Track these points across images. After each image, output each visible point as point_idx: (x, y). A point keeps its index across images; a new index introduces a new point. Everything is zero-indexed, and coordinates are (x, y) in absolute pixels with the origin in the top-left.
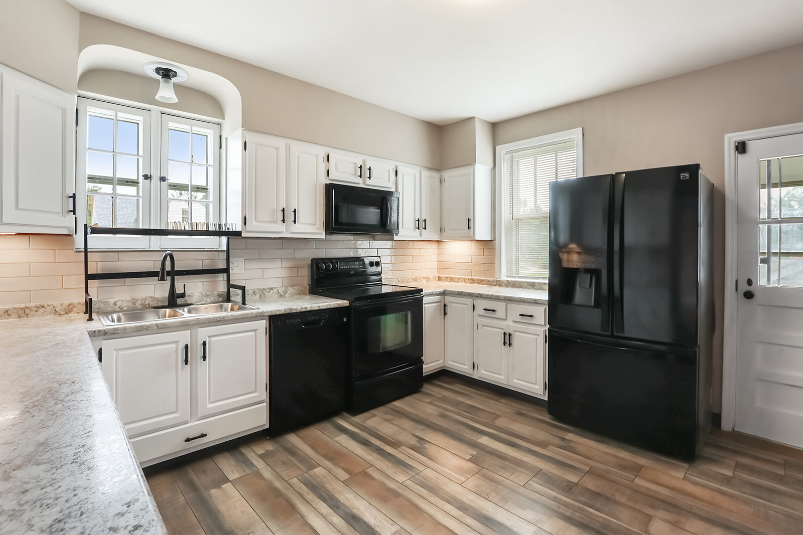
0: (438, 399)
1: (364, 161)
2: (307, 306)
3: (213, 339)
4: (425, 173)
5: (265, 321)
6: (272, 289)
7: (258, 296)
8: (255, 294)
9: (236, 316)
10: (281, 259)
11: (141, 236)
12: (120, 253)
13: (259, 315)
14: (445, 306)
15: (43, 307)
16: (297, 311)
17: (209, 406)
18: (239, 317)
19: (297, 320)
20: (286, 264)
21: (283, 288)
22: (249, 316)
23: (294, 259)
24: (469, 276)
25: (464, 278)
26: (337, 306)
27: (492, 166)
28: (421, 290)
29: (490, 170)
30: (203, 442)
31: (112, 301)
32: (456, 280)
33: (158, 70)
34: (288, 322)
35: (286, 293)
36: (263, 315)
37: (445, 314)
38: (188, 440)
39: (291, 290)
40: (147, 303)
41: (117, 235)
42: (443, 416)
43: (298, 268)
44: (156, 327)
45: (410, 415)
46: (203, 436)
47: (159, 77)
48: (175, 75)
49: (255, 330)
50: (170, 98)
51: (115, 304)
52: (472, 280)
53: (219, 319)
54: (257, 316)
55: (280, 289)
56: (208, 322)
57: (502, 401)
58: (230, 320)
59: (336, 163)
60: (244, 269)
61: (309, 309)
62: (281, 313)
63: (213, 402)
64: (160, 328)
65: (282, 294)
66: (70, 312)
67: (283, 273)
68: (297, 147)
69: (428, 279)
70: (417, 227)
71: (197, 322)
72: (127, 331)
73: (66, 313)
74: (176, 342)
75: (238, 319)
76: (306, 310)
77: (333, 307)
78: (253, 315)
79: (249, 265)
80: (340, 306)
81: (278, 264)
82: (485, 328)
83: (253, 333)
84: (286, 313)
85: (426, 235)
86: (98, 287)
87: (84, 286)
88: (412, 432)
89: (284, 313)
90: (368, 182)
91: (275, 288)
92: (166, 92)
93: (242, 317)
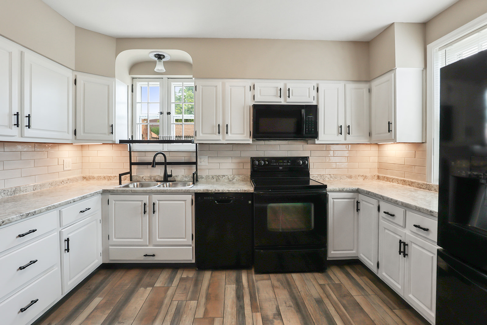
0: (333, 284)
1: (285, 85)
2: (220, 189)
3: (160, 202)
4: (351, 86)
5: (191, 195)
6: (224, 176)
7: (215, 179)
8: (213, 179)
9: (172, 190)
10: (232, 157)
11: (159, 144)
12: (146, 153)
13: (186, 191)
14: (358, 202)
15: (116, 176)
16: (212, 192)
17: (158, 240)
18: (174, 192)
19: (212, 198)
20: (235, 161)
21: (232, 176)
22: (180, 191)
23: (240, 157)
24: (402, 177)
25: (398, 179)
26: (244, 192)
27: (422, 66)
28: (325, 187)
29: (421, 72)
30: (155, 259)
31: (142, 176)
32: (391, 180)
33: (155, 56)
34: (205, 198)
35: (234, 179)
36: (189, 192)
37: (358, 210)
38: (146, 256)
39: (237, 178)
40: (156, 179)
41: (149, 144)
42: (319, 302)
43: (243, 163)
44: (131, 192)
45: (294, 290)
46: (154, 255)
47: (156, 59)
48: (164, 57)
49: (185, 201)
50: (162, 69)
51: (143, 178)
52: (404, 181)
53: (163, 191)
54: (185, 192)
55: (230, 176)
56: (157, 192)
57: (398, 312)
58: (169, 192)
59: (260, 90)
60: (208, 163)
61: (221, 191)
62: (201, 192)
63: (160, 238)
64: (133, 192)
65: (231, 180)
66: (125, 180)
67: (233, 166)
68: (229, 83)
69: (365, 177)
70: (340, 132)
71: (151, 191)
72: (118, 192)
73: (124, 180)
74: (142, 201)
75: (173, 192)
76: (219, 192)
77: (240, 192)
78: (182, 191)
79: (211, 160)
80: (246, 192)
81: (230, 160)
82: (386, 231)
83: (184, 202)
84: (204, 192)
85: (351, 139)
86: (137, 169)
87: (129, 168)
88: (279, 304)
89: (203, 192)
90: (288, 100)
91: (226, 175)
92: (160, 67)
93: (175, 191)
